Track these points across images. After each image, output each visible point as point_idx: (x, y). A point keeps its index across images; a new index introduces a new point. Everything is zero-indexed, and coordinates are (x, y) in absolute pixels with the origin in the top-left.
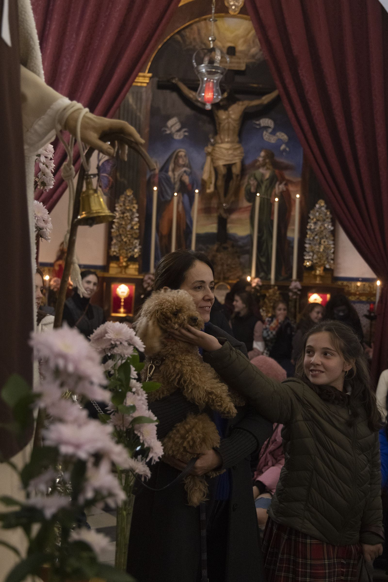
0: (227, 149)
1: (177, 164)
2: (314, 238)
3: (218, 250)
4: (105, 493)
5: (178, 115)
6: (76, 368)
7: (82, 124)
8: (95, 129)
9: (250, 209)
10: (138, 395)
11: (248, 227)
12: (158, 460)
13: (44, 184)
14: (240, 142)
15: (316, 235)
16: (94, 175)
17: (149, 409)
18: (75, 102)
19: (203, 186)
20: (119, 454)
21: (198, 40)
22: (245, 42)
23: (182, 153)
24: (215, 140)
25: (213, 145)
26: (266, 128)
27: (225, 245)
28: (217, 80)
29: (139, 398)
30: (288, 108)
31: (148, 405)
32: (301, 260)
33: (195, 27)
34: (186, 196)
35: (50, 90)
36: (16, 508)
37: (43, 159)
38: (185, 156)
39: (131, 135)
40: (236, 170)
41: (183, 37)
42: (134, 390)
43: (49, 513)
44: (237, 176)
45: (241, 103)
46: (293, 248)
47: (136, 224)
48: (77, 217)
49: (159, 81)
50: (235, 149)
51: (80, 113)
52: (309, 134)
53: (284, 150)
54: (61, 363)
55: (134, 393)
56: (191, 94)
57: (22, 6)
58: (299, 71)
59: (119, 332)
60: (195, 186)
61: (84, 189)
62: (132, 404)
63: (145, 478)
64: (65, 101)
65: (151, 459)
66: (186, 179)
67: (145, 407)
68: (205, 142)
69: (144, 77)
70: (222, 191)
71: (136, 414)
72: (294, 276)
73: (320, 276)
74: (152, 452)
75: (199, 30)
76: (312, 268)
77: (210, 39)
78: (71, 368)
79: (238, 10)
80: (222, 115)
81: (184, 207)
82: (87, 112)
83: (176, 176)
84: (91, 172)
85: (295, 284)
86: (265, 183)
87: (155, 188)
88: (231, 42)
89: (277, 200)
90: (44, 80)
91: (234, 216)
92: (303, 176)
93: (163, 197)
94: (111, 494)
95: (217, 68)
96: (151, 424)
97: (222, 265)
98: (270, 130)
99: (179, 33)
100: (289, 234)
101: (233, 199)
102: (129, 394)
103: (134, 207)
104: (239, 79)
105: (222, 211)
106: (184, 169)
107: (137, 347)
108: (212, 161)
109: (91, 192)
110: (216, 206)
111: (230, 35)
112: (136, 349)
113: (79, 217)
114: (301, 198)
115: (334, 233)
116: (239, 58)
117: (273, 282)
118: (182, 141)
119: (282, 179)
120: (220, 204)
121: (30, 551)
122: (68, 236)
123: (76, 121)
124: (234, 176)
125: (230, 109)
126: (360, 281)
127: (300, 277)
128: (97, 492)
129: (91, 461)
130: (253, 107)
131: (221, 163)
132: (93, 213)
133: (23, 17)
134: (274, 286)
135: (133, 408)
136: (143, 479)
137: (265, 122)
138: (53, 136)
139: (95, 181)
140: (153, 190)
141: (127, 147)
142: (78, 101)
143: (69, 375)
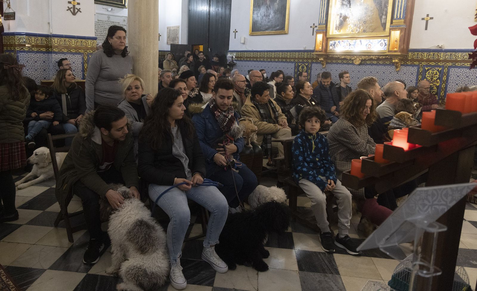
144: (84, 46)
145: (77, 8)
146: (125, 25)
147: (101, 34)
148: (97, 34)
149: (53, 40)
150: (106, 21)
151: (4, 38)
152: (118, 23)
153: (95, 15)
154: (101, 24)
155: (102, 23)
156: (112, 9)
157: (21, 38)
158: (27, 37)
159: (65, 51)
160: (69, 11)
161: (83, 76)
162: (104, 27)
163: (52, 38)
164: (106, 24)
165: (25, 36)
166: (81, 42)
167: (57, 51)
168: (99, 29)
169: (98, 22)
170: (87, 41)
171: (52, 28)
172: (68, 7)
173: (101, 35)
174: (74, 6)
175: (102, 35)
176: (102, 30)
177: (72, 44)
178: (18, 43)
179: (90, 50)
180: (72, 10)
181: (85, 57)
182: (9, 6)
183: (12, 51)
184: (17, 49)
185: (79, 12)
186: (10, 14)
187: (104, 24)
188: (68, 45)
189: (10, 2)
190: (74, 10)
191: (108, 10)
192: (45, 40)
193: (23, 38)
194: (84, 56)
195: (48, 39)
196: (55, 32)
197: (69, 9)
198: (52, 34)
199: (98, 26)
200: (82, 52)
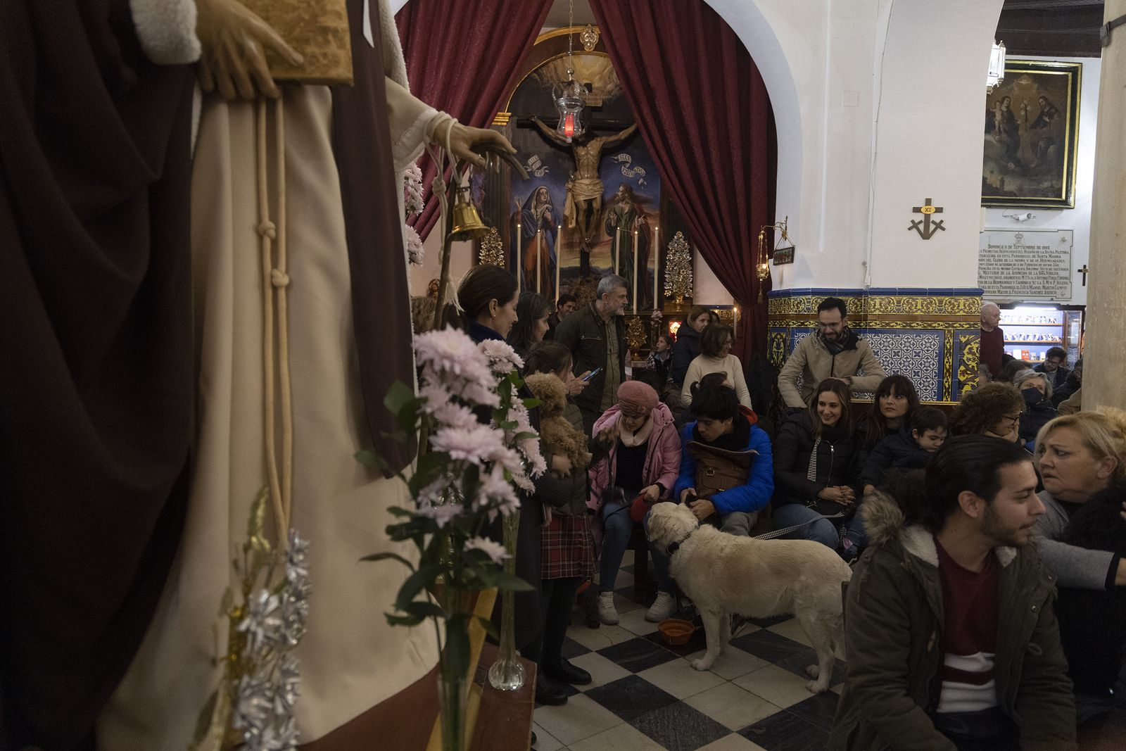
0: (587, 185)
1: (538, 201)
2: (673, 268)
3: (581, 284)
4: (500, 499)
5: (538, 153)
6: (463, 370)
7: (451, 134)
8: (465, 140)
9: (611, 242)
10: (520, 411)
11: (610, 259)
12: (542, 475)
13: (413, 208)
14: (599, 178)
15: (675, 266)
16: (466, 189)
17: (530, 425)
18: (442, 112)
19: (565, 221)
20: (512, 459)
21: (555, 79)
22: (601, 78)
23: (544, 191)
24: (575, 176)
25: (573, 181)
26: (624, 163)
27: (589, 278)
28: (577, 113)
29: (520, 414)
30: (646, 138)
31: (530, 421)
32: (661, 290)
33: (551, 65)
34: (549, 232)
35: (416, 100)
36: (406, 519)
37: (411, 182)
38: (547, 193)
39: (502, 145)
40: (596, 205)
41: (539, 75)
42: (515, 406)
43: (441, 523)
44: (598, 210)
45: (599, 139)
46: (653, 279)
47: (502, 261)
48: (451, 232)
49: (518, 120)
50: (595, 185)
51: (448, 123)
52: (668, 165)
53: (642, 184)
54: (447, 364)
55: (515, 409)
56: (551, 132)
57: (383, 10)
58: (657, 103)
59: (498, 349)
60: (557, 222)
61: (457, 203)
62: (514, 420)
63: (530, 493)
64: (432, 112)
65: (535, 474)
66: (549, 216)
67: (527, 422)
68: (566, 178)
69: (504, 116)
70: (583, 227)
71: (518, 430)
72: (656, 306)
73: (680, 304)
74: (536, 467)
75: (556, 68)
76: (672, 297)
77: (569, 72)
78: (457, 370)
79: (593, 47)
80: (581, 151)
81: (547, 243)
82: (455, 123)
83: (538, 213)
84: (462, 186)
85: (656, 314)
86: (625, 217)
87: (519, 226)
88: (587, 79)
89: (636, 233)
90: (409, 91)
91: (596, 250)
92: (661, 209)
93: (527, 234)
94: (505, 501)
95: (576, 100)
96: (534, 439)
97: (586, 297)
98: (628, 165)
99: (535, 71)
100: (649, 266)
101: (594, 233)
102: (510, 410)
103: (499, 245)
104: (596, 115)
105: (584, 246)
106: (546, 205)
107: (517, 363)
108: (573, 196)
109: (464, 205)
110: (578, 241)
111: (586, 72)
112: (515, 365)
113: (453, 232)
114: (659, 230)
115: (692, 263)
116: (596, 95)
117: (635, 313)
118: (543, 178)
119: (641, 213)
120: (582, 239)
121: (423, 563)
122: (442, 253)
123: (445, 132)
124: (595, 211)
125: (588, 146)
126: (718, 309)
127: (661, 307)
128: (491, 498)
129: (482, 467)
130: (611, 142)
131: (582, 198)
132: (467, 227)
133: (385, 22)
134: (637, 316)
135: (516, 424)
136: (527, 494)
137: (623, 157)
138: (421, 151)
139: (467, 195)
140: (517, 227)
141: (498, 157)
142: (446, 112)
143: (457, 377)
144: (947, 314)
145: (933, 222)
146: (1065, 252)
147: (996, 278)
148: (983, 280)
149: (872, 303)
150: (1010, 247)
151: (770, 303)
152: (1044, 248)
153: (981, 233)
154: (996, 254)
155: (1001, 251)
156: (1029, 216)
157: (801, 301)
158: (814, 298)
159: (898, 327)
160: (914, 230)
161: (938, 387)
162: (1006, 260)
163: (869, 296)
164: (1010, 254)
165: (810, 297)
166: (941, 302)
167: (878, 327)
168: (991, 267)
169: (990, 251)
170: (956, 301)
171: (870, 274)
172: (913, 221)
173: (995, 282)
174: (927, 217)
175: (999, 280)
176: (998, 269)
177: (915, 310)
178: (796, 311)
179: (962, 323)
180: (921, 227)
181: (946, 341)
182: (784, 235)
183: (784, 329)
184: (793, 325)
185: (939, 230)
186: (784, 251)
187: (1006, 254)
188: (906, 312)
189: (786, 227)
190: (927, 227)
191: (1018, 219)
192: (853, 302)
193: (806, 301)
194: (945, 339)
195: (859, 301)
196: (877, 284)
197: (915, 225)
198: (871, 287)
199: (988, 260)
200: (941, 328)
